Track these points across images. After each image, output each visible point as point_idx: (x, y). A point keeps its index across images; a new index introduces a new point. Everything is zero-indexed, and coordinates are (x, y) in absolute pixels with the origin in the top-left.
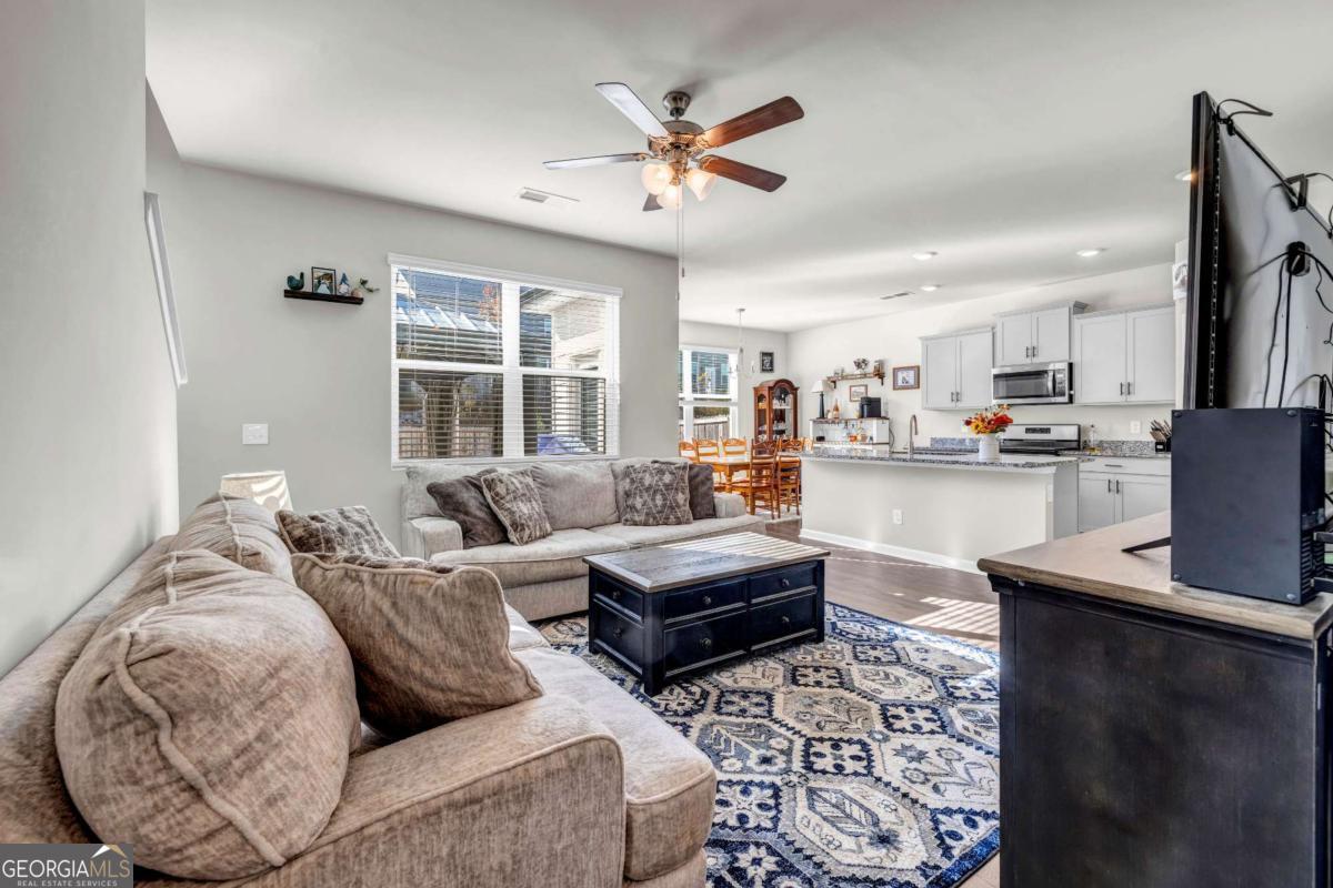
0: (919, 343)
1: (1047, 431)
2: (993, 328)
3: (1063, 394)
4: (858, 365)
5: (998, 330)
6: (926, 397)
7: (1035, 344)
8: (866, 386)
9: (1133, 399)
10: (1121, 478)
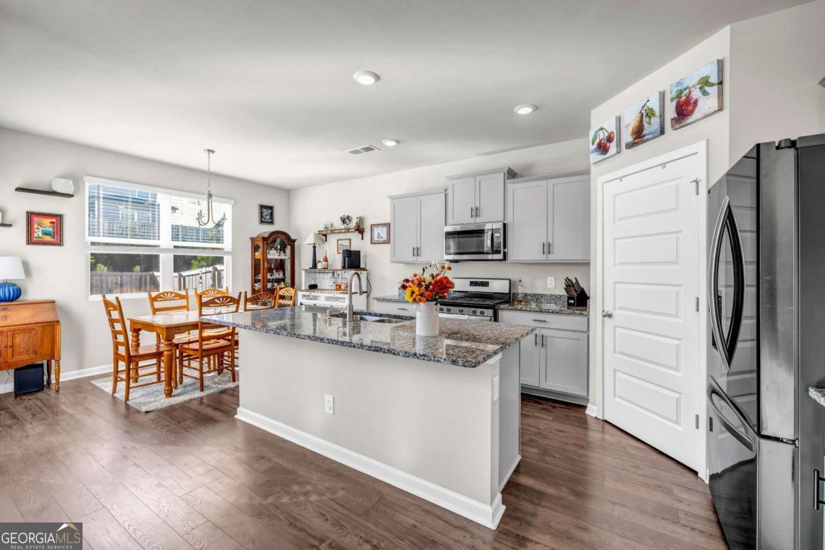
0: (389, 201)
1: (486, 284)
2: (446, 190)
3: (498, 252)
4: (344, 221)
5: (450, 192)
6: (394, 252)
7: (478, 205)
8: (350, 240)
9: (552, 257)
10: (546, 333)
